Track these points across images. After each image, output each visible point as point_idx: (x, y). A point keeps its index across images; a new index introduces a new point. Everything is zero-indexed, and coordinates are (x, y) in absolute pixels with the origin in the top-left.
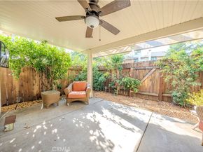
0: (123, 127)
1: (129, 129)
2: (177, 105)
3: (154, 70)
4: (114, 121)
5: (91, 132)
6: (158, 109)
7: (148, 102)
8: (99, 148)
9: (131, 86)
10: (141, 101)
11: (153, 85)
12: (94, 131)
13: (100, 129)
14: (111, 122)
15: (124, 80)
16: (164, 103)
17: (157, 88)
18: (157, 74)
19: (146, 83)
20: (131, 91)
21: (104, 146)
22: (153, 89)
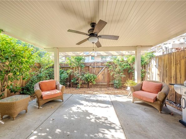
0: (102, 107)
1: (106, 107)
2: (116, 88)
3: (104, 68)
4: (95, 106)
5: (88, 118)
6: (110, 92)
7: (103, 89)
8: (101, 123)
9: (90, 80)
10: (98, 89)
11: (104, 78)
12: (89, 116)
13: (91, 114)
14: (94, 107)
15: (86, 76)
16: (110, 88)
17: (106, 80)
18: (106, 71)
19: (100, 77)
20: (90, 84)
21: (103, 121)
22: (104, 81)
